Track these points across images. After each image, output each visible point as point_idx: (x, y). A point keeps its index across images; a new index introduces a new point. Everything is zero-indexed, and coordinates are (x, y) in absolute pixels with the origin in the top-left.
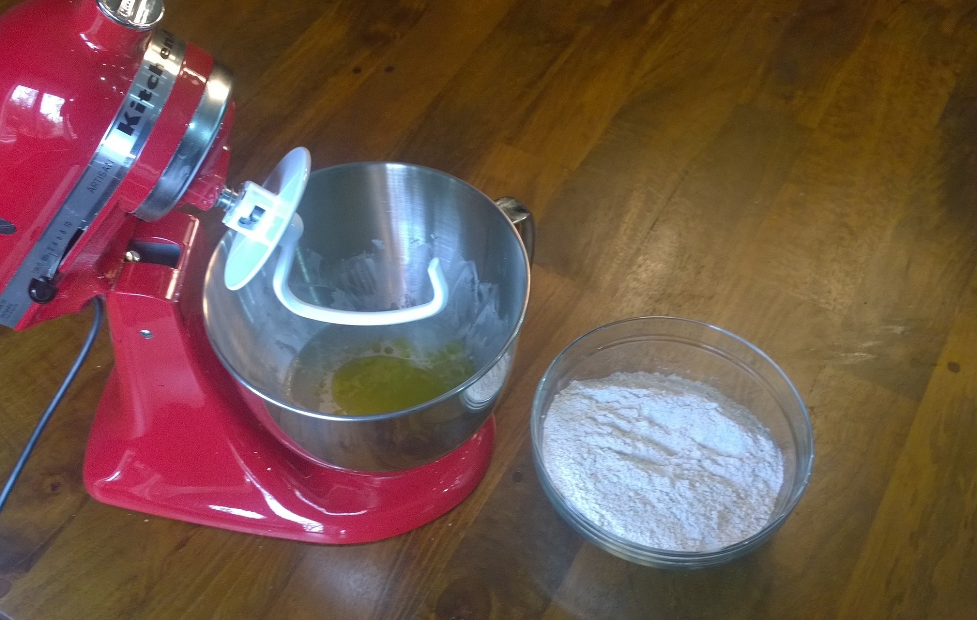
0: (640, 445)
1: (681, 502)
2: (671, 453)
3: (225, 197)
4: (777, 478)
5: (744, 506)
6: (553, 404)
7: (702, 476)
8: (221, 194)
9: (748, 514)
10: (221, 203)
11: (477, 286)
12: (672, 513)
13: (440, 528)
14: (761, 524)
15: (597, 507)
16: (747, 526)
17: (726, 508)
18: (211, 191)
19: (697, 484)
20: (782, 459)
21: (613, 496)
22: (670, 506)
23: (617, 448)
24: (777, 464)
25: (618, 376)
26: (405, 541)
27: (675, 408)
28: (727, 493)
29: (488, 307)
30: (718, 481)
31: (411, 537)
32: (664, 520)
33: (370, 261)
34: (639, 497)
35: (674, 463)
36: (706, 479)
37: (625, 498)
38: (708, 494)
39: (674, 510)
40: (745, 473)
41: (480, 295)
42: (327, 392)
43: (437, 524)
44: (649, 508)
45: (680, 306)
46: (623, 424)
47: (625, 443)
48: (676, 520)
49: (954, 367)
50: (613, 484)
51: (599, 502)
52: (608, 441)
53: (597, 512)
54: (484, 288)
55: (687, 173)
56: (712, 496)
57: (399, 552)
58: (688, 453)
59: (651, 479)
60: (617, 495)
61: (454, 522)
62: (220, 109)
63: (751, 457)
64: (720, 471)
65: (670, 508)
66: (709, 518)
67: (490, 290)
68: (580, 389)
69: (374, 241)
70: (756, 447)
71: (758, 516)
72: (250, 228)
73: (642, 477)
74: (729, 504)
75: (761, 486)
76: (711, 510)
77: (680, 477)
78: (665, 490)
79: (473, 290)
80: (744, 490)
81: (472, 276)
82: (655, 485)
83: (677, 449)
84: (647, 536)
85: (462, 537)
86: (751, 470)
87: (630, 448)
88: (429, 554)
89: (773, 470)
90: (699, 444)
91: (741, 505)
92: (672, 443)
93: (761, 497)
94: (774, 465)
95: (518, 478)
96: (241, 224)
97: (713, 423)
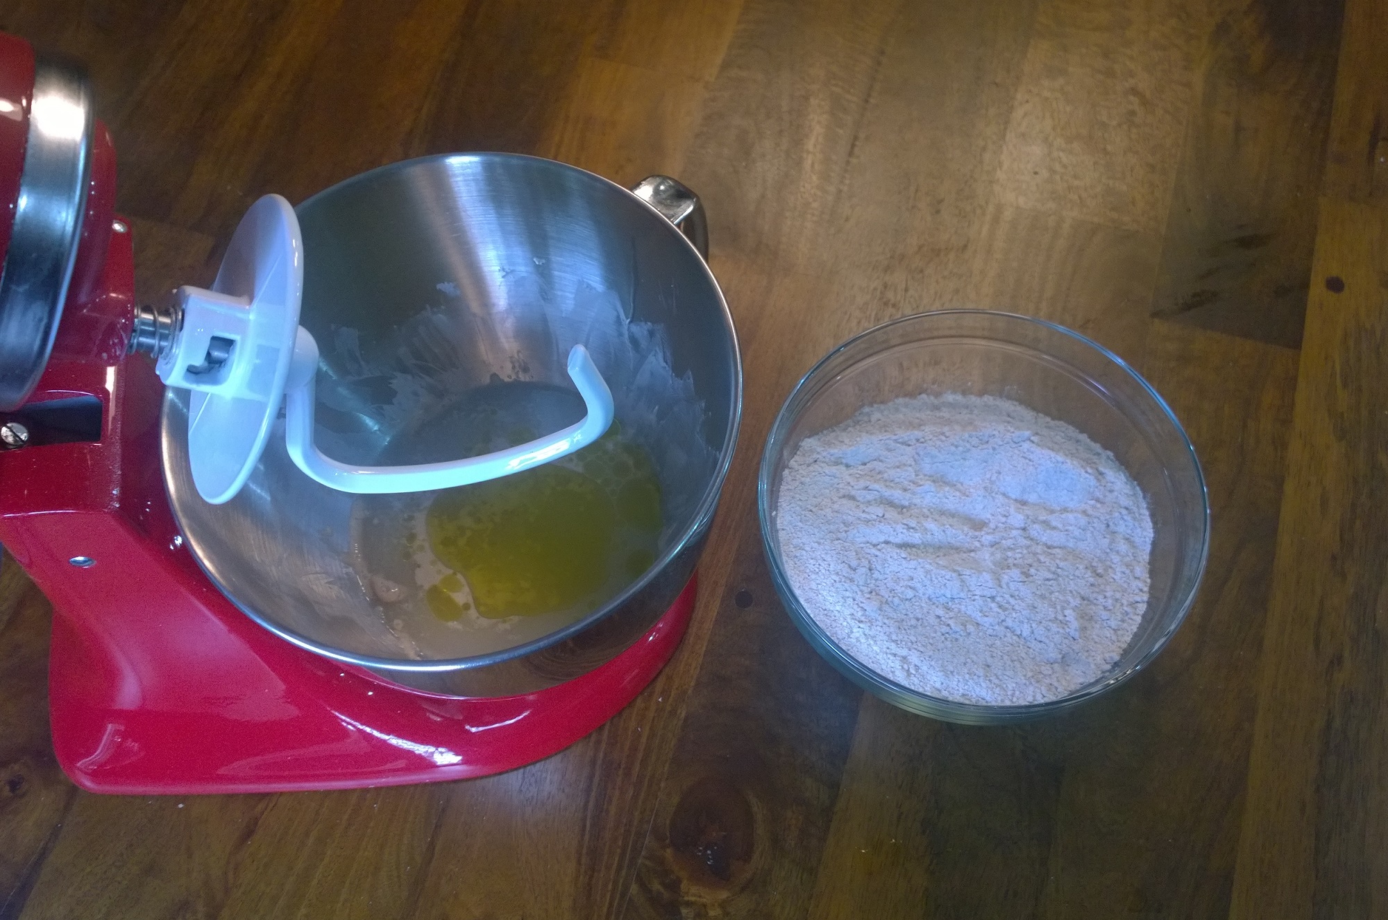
0: (931, 525)
1: (1017, 607)
2: (978, 525)
3: (144, 333)
4: (1144, 529)
5: (1108, 588)
6: (783, 488)
7: (1035, 554)
8: (134, 331)
9: (1117, 600)
10: (140, 345)
11: (626, 327)
12: (1007, 628)
13: (646, 708)
14: (1138, 612)
15: (893, 646)
16: (1120, 621)
17: (1083, 599)
18: (111, 330)
19: (1032, 571)
20: (1144, 497)
21: (913, 622)
22: (1003, 618)
23: (898, 540)
24: (1138, 507)
25: (868, 415)
26: (598, 742)
27: (969, 450)
28: (1077, 573)
29: (651, 358)
30: (1059, 556)
31: (606, 732)
32: (998, 642)
33: (440, 318)
34: (951, 614)
35: (987, 543)
36: (1042, 558)
37: (932, 620)
38: (1051, 583)
39: (1009, 623)
40: (1096, 533)
41: (634, 341)
42: (421, 548)
43: (639, 702)
44: (971, 628)
45: (922, 271)
46: (897, 495)
47: (909, 528)
48: (1015, 638)
49: (1335, 285)
50: (907, 602)
51: (894, 637)
52: (881, 532)
53: (895, 655)
54: (641, 330)
55: (882, 53)
56: (1059, 585)
57: (593, 762)
58: (1004, 519)
59: (962, 581)
60: (918, 619)
61: (665, 693)
62: (76, 156)
63: (1099, 505)
64: (1057, 538)
65: (1003, 621)
66: (1064, 623)
67: (651, 334)
68: (818, 453)
69: (439, 286)
70: (1102, 488)
71: (1131, 600)
72: (215, 381)
73: (948, 580)
74: (1086, 591)
75: (1123, 547)
76: (1063, 608)
77: (1003, 565)
78: (988, 593)
79: (621, 335)
80: (1100, 560)
81: (615, 313)
82: (971, 589)
83: (986, 516)
84: (979, 677)
85: (683, 715)
86: (1103, 527)
87: (917, 535)
88: (640, 755)
89: (1134, 519)
90: (1016, 500)
91: (1102, 587)
92: (975, 509)
93: (1127, 566)
94: (1135, 509)
95: (744, 600)
96: (193, 376)
97: (1031, 463)
